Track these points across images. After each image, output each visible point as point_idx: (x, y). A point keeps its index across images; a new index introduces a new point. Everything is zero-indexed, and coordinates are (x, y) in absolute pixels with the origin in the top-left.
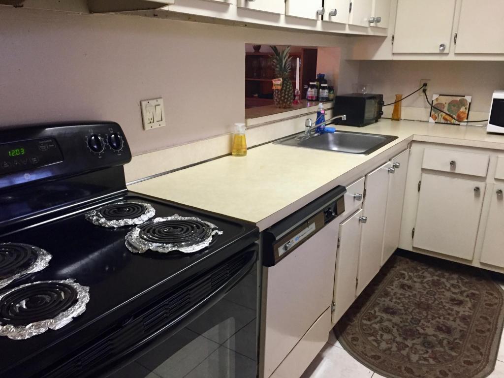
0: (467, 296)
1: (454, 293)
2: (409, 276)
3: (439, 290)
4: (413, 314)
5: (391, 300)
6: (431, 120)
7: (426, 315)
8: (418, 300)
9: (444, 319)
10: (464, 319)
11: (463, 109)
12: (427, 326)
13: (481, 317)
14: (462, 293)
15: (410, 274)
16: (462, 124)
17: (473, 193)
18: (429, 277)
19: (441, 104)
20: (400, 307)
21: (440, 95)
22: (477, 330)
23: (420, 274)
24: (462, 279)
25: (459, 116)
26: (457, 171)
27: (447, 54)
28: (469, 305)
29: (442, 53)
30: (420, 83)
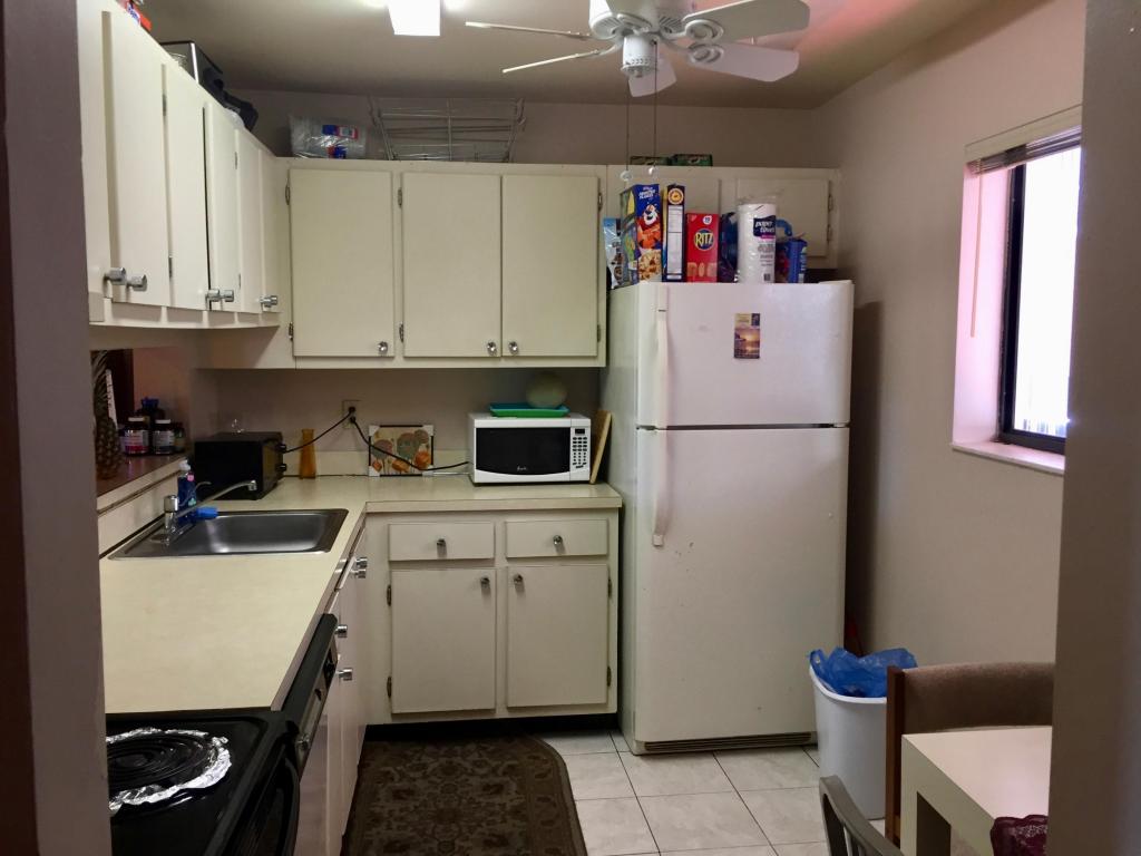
0: (504, 774)
1: (483, 776)
2: (399, 772)
3: (459, 780)
4: (437, 836)
5: (389, 827)
6: (373, 472)
7: (457, 829)
8: (433, 809)
9: (488, 824)
10: (516, 812)
11: (422, 448)
12: (468, 848)
13: (539, 799)
14: (494, 771)
15: (398, 768)
16: (425, 473)
17: (479, 591)
18: (433, 765)
19: (386, 442)
20: (409, 833)
21: (381, 426)
22: (543, 823)
23: (414, 762)
24: (484, 749)
25: (418, 461)
26: (450, 555)
27: (392, 358)
28: (514, 787)
29: (383, 357)
30: (343, 406)
